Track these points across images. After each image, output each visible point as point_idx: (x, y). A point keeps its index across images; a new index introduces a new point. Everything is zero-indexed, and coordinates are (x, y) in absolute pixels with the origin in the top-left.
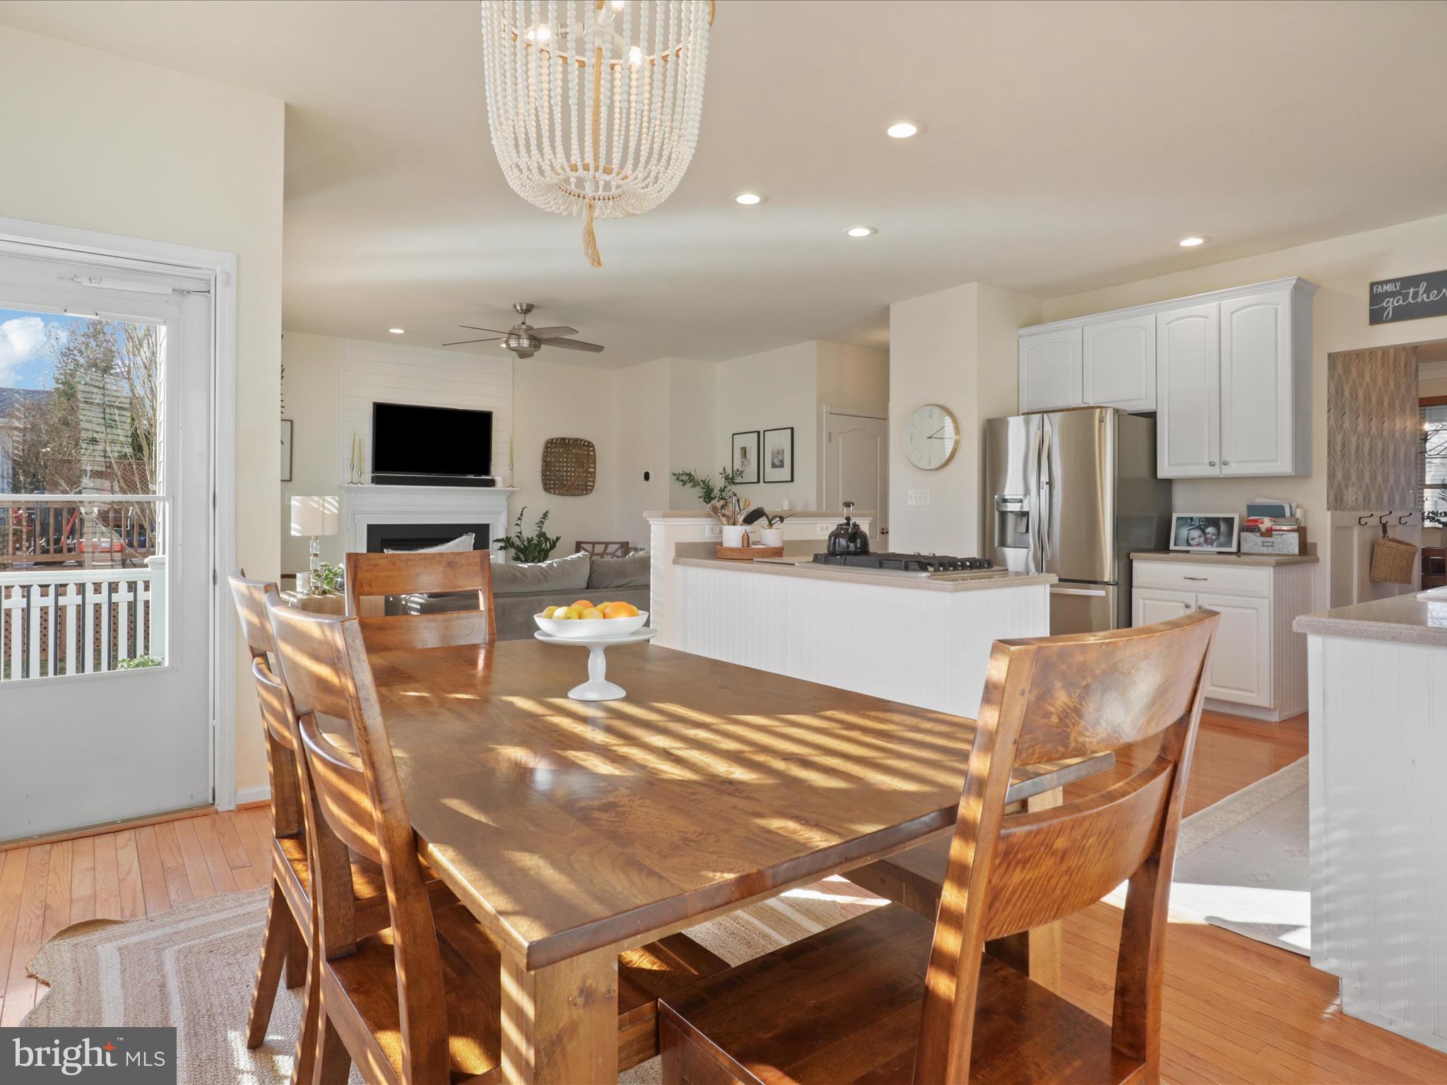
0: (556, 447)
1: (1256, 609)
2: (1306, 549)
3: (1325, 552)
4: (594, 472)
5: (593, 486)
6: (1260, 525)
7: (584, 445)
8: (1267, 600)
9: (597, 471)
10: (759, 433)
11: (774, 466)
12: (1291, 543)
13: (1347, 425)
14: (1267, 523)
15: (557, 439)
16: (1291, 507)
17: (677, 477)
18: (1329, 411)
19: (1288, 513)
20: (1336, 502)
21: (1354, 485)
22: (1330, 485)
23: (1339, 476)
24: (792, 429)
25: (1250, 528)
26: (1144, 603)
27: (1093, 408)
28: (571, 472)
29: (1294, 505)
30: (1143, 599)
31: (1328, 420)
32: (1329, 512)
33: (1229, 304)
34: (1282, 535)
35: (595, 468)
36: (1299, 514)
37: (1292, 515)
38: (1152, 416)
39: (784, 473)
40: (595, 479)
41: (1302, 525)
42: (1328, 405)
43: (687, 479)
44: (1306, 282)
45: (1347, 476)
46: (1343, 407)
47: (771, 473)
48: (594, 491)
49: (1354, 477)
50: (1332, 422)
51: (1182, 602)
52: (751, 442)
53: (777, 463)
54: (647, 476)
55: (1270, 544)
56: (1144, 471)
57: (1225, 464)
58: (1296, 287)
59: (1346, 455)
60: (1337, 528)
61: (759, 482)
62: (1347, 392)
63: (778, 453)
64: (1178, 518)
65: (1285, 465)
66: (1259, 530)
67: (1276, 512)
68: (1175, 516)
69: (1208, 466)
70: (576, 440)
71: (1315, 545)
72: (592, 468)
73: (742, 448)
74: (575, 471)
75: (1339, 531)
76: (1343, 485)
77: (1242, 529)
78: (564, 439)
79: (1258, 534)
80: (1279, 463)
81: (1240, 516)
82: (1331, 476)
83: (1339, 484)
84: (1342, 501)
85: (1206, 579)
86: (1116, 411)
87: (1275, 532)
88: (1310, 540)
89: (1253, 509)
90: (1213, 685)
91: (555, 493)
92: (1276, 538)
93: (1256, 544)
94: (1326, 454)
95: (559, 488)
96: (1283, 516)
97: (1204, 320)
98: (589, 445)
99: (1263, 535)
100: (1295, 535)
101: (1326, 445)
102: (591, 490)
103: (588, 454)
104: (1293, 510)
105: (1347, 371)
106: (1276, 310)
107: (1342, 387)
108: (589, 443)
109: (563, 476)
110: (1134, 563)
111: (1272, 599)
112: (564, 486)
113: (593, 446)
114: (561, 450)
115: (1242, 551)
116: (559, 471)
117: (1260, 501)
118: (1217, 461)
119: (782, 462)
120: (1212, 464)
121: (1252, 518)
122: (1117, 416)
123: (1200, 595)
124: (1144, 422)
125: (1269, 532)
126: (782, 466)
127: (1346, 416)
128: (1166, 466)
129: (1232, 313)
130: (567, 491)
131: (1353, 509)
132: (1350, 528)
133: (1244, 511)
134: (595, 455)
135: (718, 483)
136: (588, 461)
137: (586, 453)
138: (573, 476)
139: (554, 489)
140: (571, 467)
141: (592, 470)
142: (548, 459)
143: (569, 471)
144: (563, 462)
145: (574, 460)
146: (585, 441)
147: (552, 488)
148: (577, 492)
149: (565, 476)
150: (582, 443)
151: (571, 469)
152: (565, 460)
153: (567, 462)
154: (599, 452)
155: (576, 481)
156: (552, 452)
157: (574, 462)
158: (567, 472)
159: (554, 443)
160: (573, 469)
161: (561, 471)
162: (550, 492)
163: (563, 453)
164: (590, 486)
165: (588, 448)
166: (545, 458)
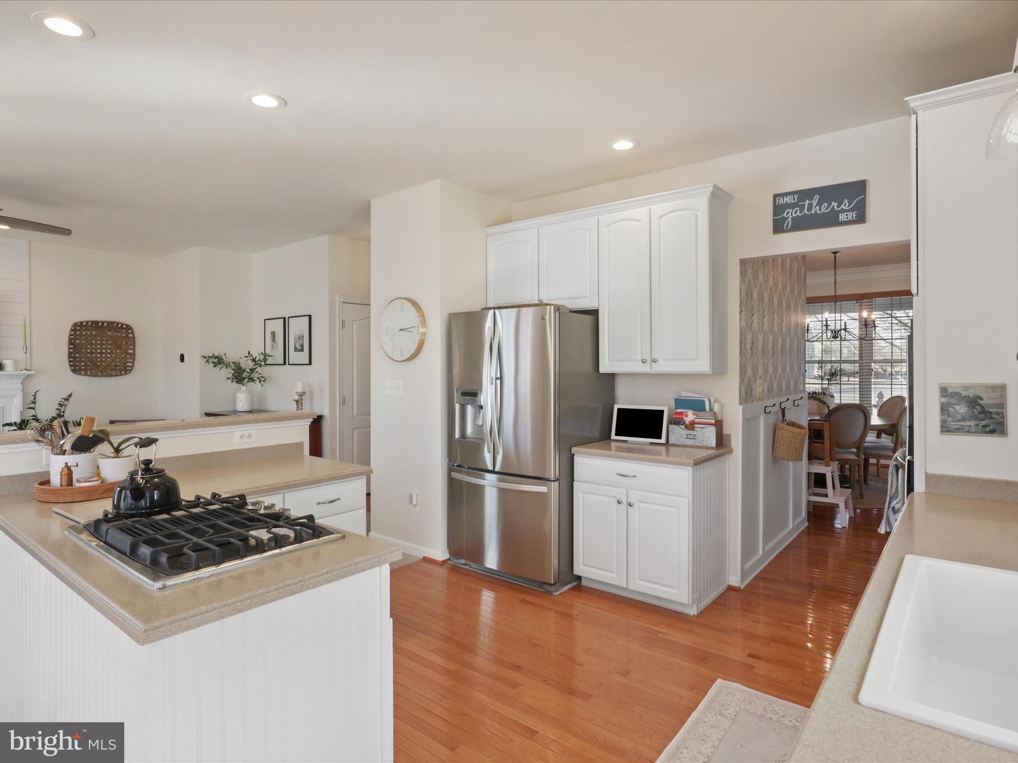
0: (87, 330)
1: (677, 507)
2: (722, 441)
3: (737, 443)
4: (134, 354)
5: (132, 367)
6: (685, 418)
7: (122, 328)
8: (687, 500)
9: (137, 351)
10: (284, 319)
11: (296, 350)
12: (709, 436)
13: (755, 325)
14: (690, 416)
15: (87, 322)
16: (710, 401)
17: (207, 359)
18: (741, 312)
19: (707, 408)
20: (746, 396)
21: (761, 378)
22: (742, 381)
23: (749, 372)
24: (310, 316)
25: (677, 421)
26: (583, 497)
27: (548, 305)
28: (106, 353)
29: (712, 399)
30: (583, 492)
31: (740, 321)
32: (741, 407)
33: (658, 208)
34: (703, 428)
35: (134, 350)
36: (716, 408)
37: (711, 409)
38: (594, 313)
39: (303, 357)
40: (134, 359)
41: (719, 418)
42: (740, 307)
43: (218, 361)
44: (721, 190)
45: (755, 372)
46: (752, 310)
47: (294, 357)
48: (132, 372)
49: (760, 371)
50: (743, 323)
51: (616, 498)
52: (278, 326)
53: (299, 347)
54: (182, 358)
55: (692, 437)
56: (588, 366)
57: (654, 361)
58: (712, 193)
59: (755, 353)
60: (747, 420)
61: (285, 364)
62: (755, 296)
63: (299, 338)
64: (619, 410)
65: (703, 365)
66: (684, 423)
67: (698, 406)
68: (616, 407)
69: (641, 363)
70: (111, 323)
71: (729, 436)
72: (131, 349)
73: (272, 332)
74: (111, 353)
75: (749, 421)
76: (752, 379)
77: (670, 422)
78: (96, 323)
79: (683, 427)
80: (699, 363)
81: (669, 408)
82: (743, 372)
83: (749, 378)
84: (751, 394)
85: (635, 477)
86: (558, 308)
87: (697, 426)
88: (726, 431)
89: (681, 403)
90: (641, 579)
91: (86, 375)
92: (698, 431)
93: (681, 437)
94: (739, 353)
95: (92, 370)
96: (704, 410)
97: (637, 223)
98: (128, 328)
99: (687, 427)
100: (713, 429)
101: (738, 344)
102: (130, 371)
103: (127, 337)
104: (712, 403)
105: (756, 276)
106: (697, 216)
107: (752, 291)
108: (127, 326)
109: (96, 358)
110: (575, 458)
111: (691, 498)
112: (97, 367)
113: (131, 329)
114: (94, 333)
115: (670, 443)
116: (91, 353)
117: (685, 394)
118: (648, 358)
119: (302, 346)
120: (644, 361)
121: (679, 410)
122: (557, 314)
123: (629, 491)
124: (588, 318)
125: (691, 426)
126: (302, 350)
127: (755, 316)
128: (607, 362)
129: (661, 217)
130: (102, 372)
131: (760, 399)
132: (756, 418)
133: (673, 404)
134: (134, 338)
135: (247, 364)
136: (126, 343)
137: (124, 335)
138: (109, 358)
139: (86, 370)
140: (107, 349)
141: (131, 351)
142: (78, 342)
143: (104, 353)
144: (96, 344)
145: (109, 342)
146: (122, 324)
147: (83, 370)
148: (114, 373)
149: (98, 358)
150: (120, 326)
151: (106, 351)
152: (99, 342)
153: (102, 344)
154: (139, 334)
155: (113, 362)
156: (81, 335)
157: (109, 344)
158: (101, 353)
159: (85, 326)
160: (109, 351)
161: (94, 353)
162: (80, 374)
163: (96, 335)
164: (129, 366)
165: (124, 331)
166: (73, 341)
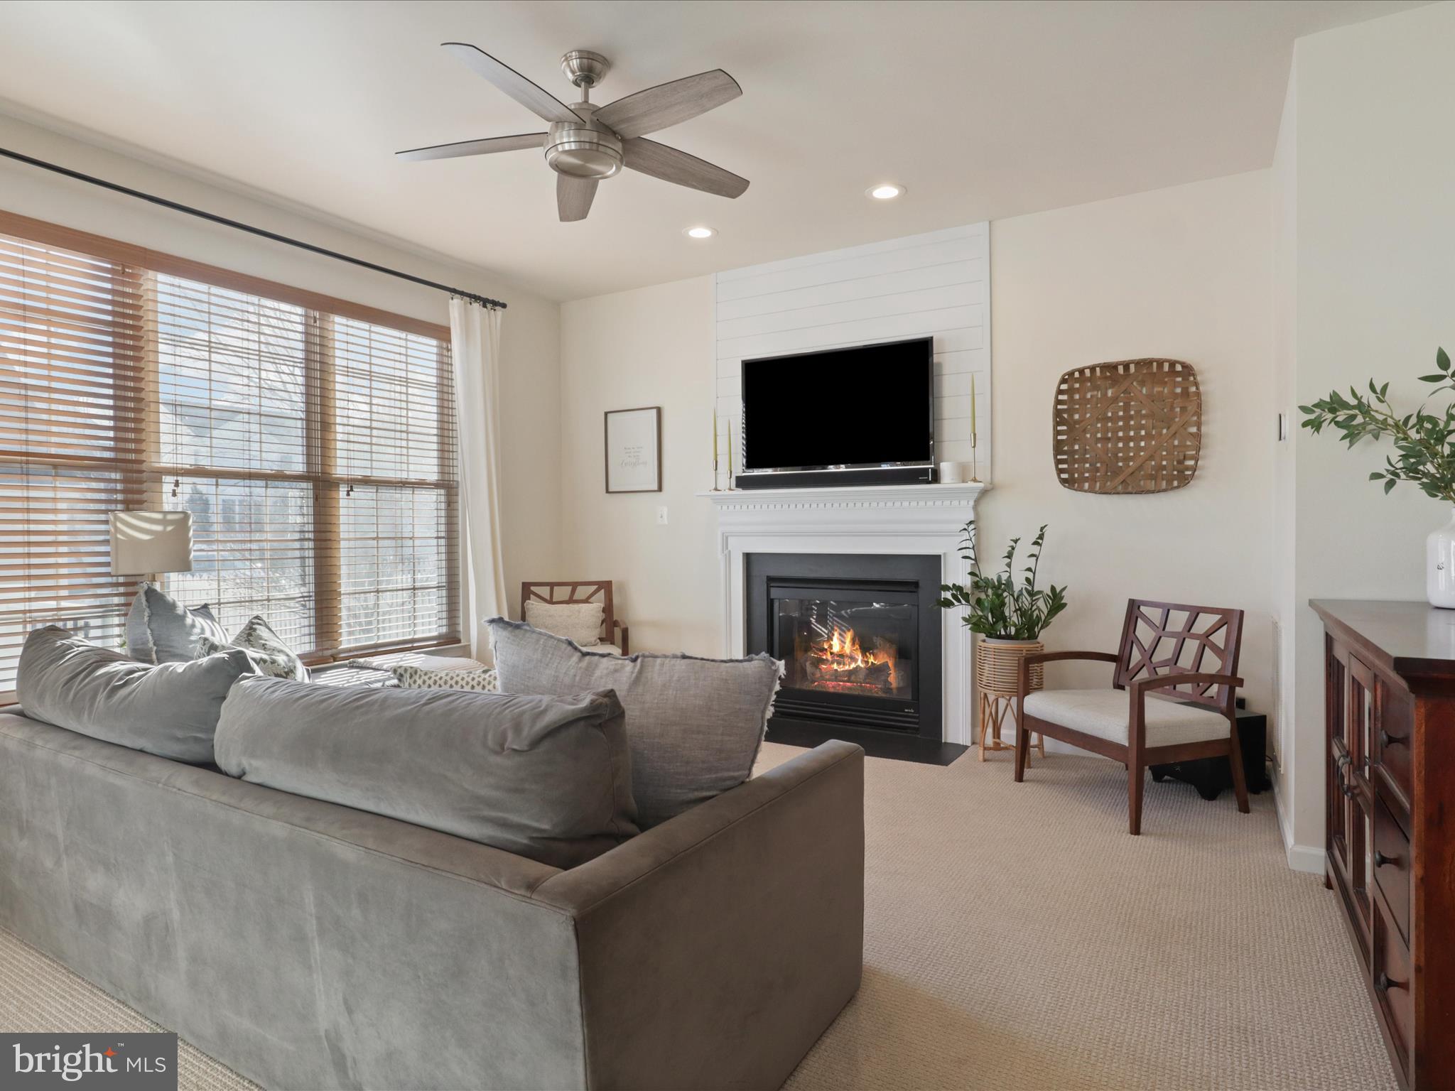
0: (1094, 387)
4: (1199, 436)
5: (1194, 469)
7: (1169, 373)
9: (1205, 429)
15: (1093, 368)
28: (1137, 439)
35: (1200, 425)
40: (1199, 450)
48: (1197, 480)
72: (1194, 424)
74: (1149, 437)
78: (1111, 367)
91: (1091, 490)
95: (1104, 478)
98: (1188, 370)
102: (1191, 478)
103: (1185, 393)
108: (1184, 366)
109: (1115, 451)
112: (1117, 472)
113: (1193, 372)
116: (1105, 440)
130: (1126, 482)
134: (1200, 394)
136: (1183, 409)
137: (1179, 390)
138: (1142, 449)
139: (1093, 480)
140: (1139, 427)
141: (1194, 430)
142: (1077, 417)
143: (1131, 439)
144: (1115, 419)
145: (1144, 412)
146: (1173, 364)
147: (1087, 479)
148: (1151, 485)
149: (1120, 450)
150: (1166, 367)
151: (1137, 433)
152: (1121, 413)
153: (1127, 418)
154: (1212, 385)
155: (1151, 458)
156: (1084, 401)
157: (1144, 417)
158: (1127, 439)
159: (1090, 379)
160: (1143, 433)
161: (1109, 439)
162: (1081, 489)
163: (1115, 399)
164: (1188, 468)
165: (1179, 379)
166: (1065, 416)
